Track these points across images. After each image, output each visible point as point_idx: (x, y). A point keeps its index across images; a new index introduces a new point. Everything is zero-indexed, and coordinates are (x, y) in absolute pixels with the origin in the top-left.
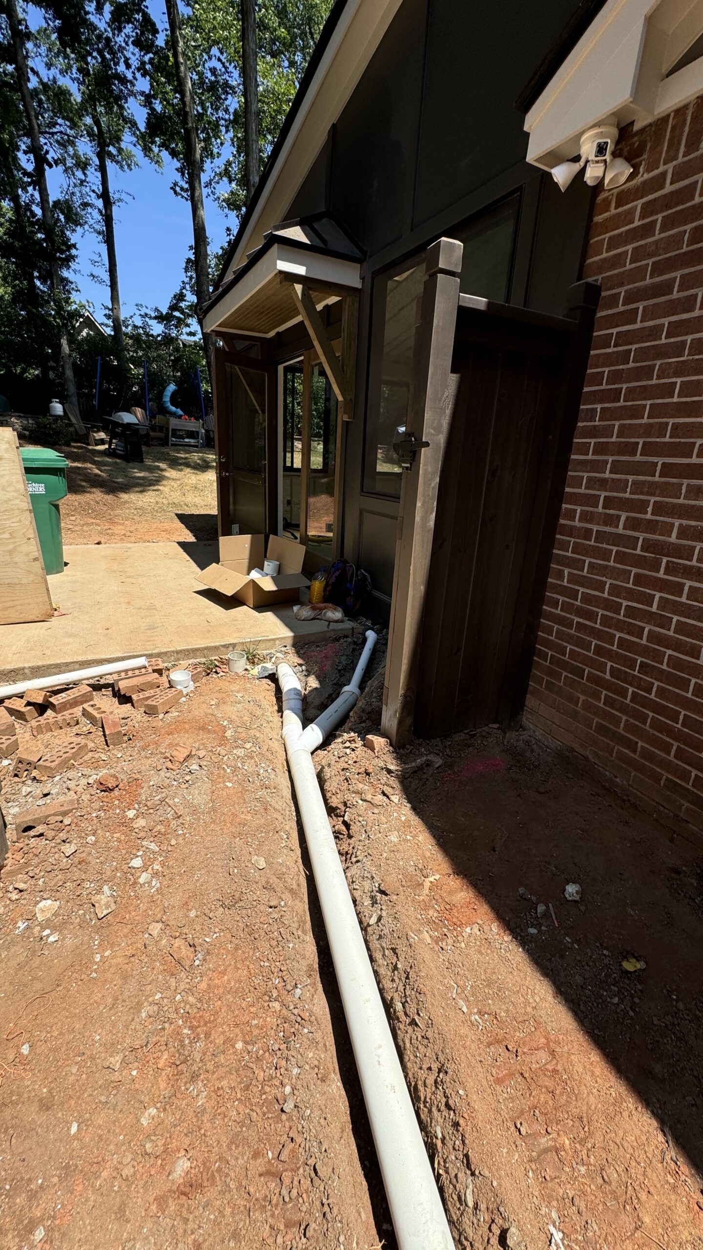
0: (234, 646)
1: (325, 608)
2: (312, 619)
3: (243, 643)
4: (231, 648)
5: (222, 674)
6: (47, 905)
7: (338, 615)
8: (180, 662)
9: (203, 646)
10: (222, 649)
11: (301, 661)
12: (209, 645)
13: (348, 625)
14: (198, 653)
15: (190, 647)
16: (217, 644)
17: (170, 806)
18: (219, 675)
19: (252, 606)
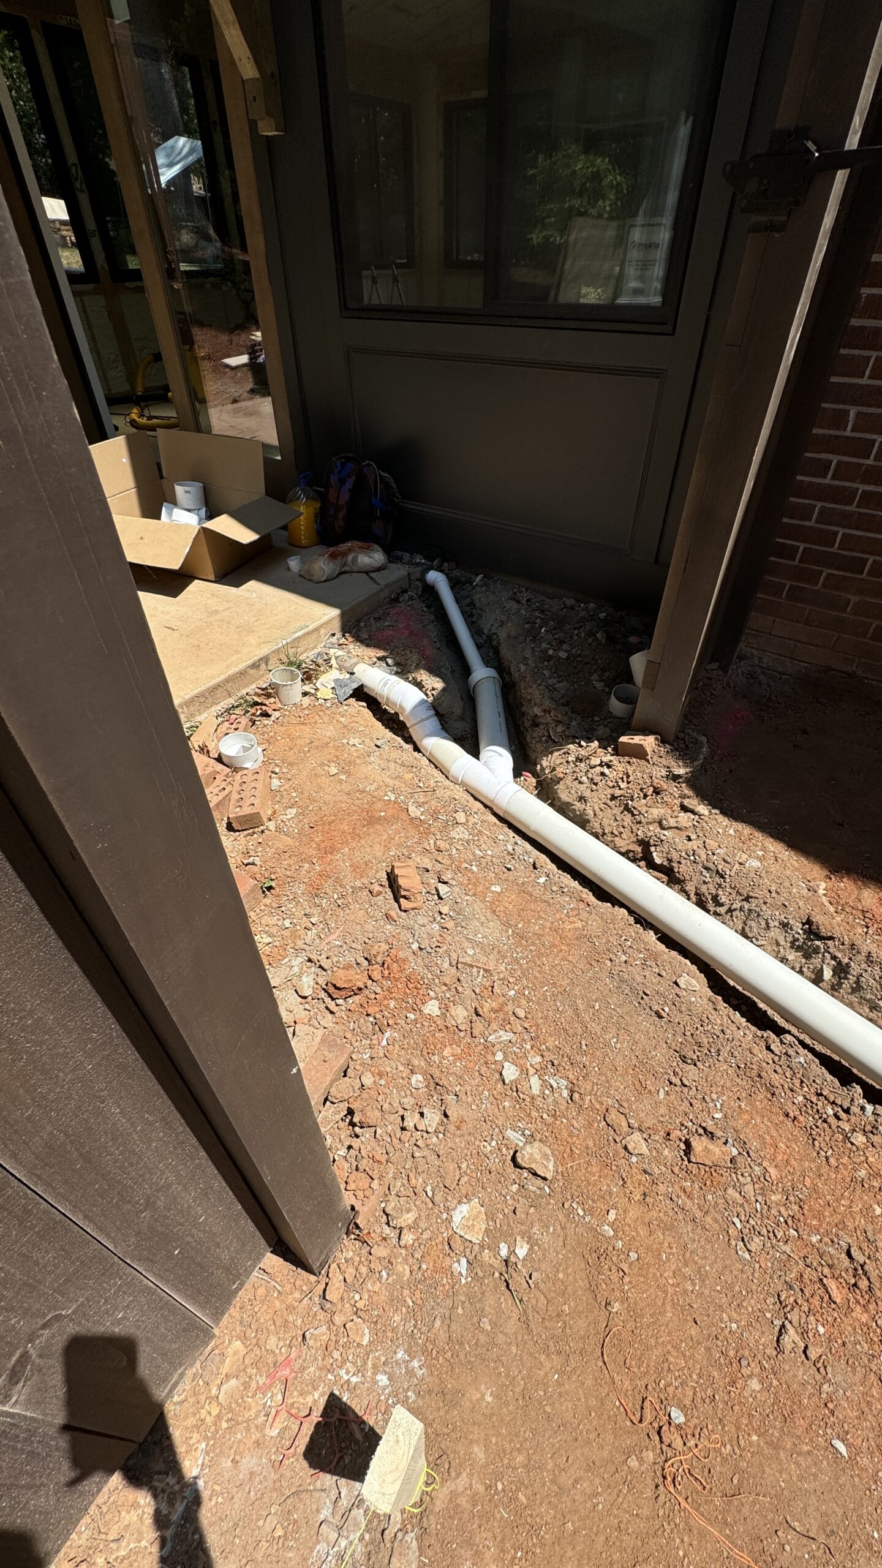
0: (266, 659)
1: (350, 550)
2: (339, 575)
3: (278, 651)
4: (263, 666)
5: (277, 714)
6: (465, 1213)
7: (374, 557)
8: (198, 718)
9: (223, 677)
10: (252, 672)
11: (381, 653)
12: (231, 672)
13: (398, 572)
14: (219, 693)
15: (203, 688)
16: (241, 666)
17: (471, 966)
18: (273, 718)
19: (212, 577)
